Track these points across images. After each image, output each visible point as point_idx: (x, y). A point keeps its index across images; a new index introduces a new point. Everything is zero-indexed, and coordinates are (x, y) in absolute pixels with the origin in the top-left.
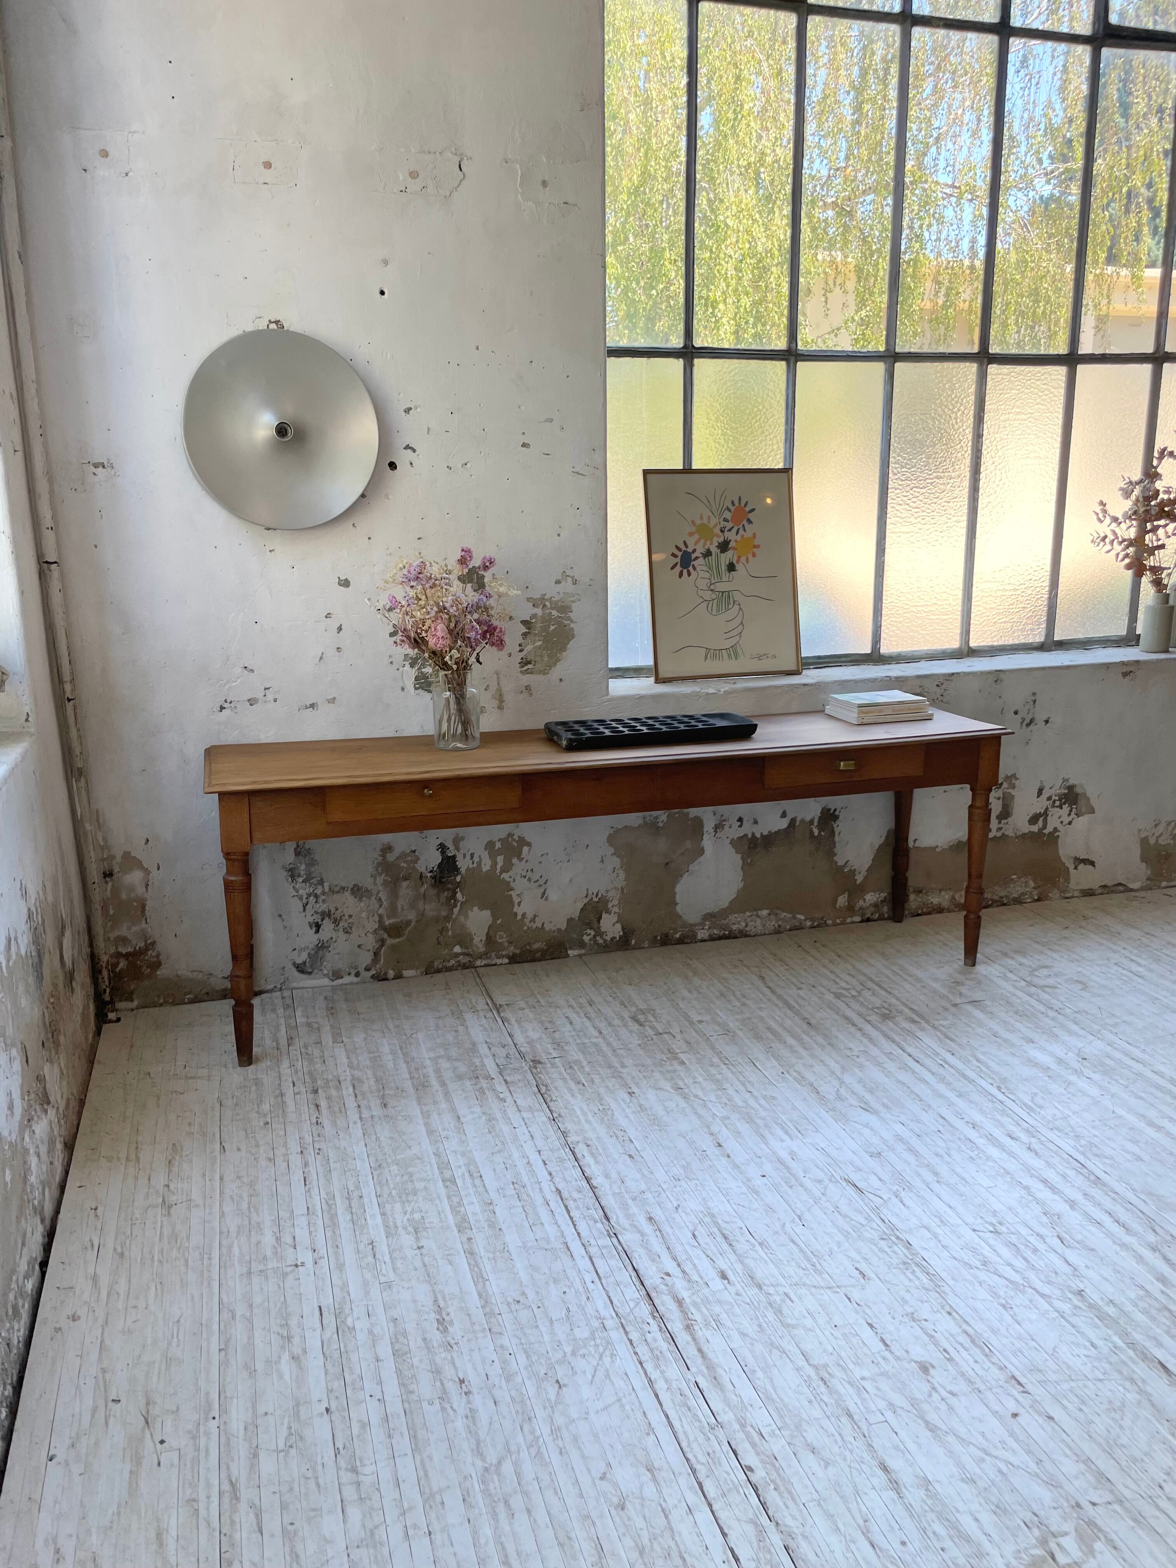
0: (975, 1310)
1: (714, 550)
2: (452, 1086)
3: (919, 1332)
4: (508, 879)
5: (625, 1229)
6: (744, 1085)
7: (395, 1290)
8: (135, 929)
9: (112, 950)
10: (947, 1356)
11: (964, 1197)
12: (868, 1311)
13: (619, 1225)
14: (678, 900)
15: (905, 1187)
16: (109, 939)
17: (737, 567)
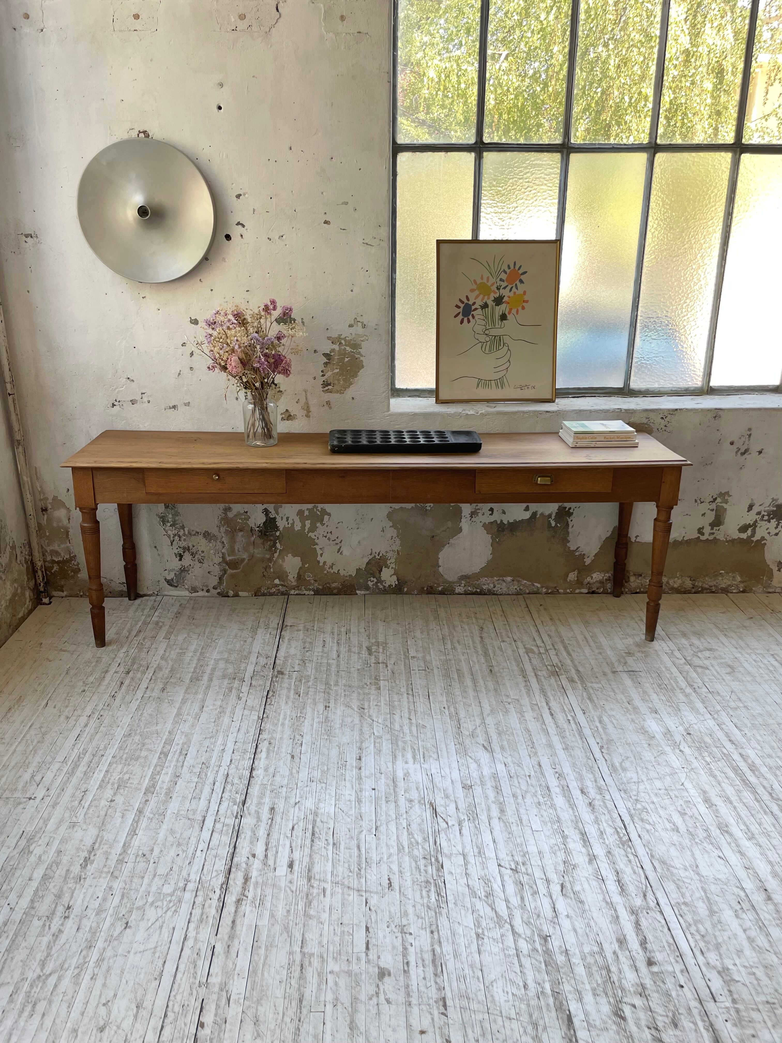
0: (454, 934)
1: (490, 303)
2: (216, 682)
3: (398, 943)
4: (314, 537)
5: (250, 814)
6: (410, 713)
7: (75, 829)
8: (62, 546)
9: (49, 558)
10: (406, 968)
11: (510, 835)
12: (373, 916)
13: (248, 810)
14: (440, 564)
15: (471, 818)
16: (46, 552)
17: (509, 317)
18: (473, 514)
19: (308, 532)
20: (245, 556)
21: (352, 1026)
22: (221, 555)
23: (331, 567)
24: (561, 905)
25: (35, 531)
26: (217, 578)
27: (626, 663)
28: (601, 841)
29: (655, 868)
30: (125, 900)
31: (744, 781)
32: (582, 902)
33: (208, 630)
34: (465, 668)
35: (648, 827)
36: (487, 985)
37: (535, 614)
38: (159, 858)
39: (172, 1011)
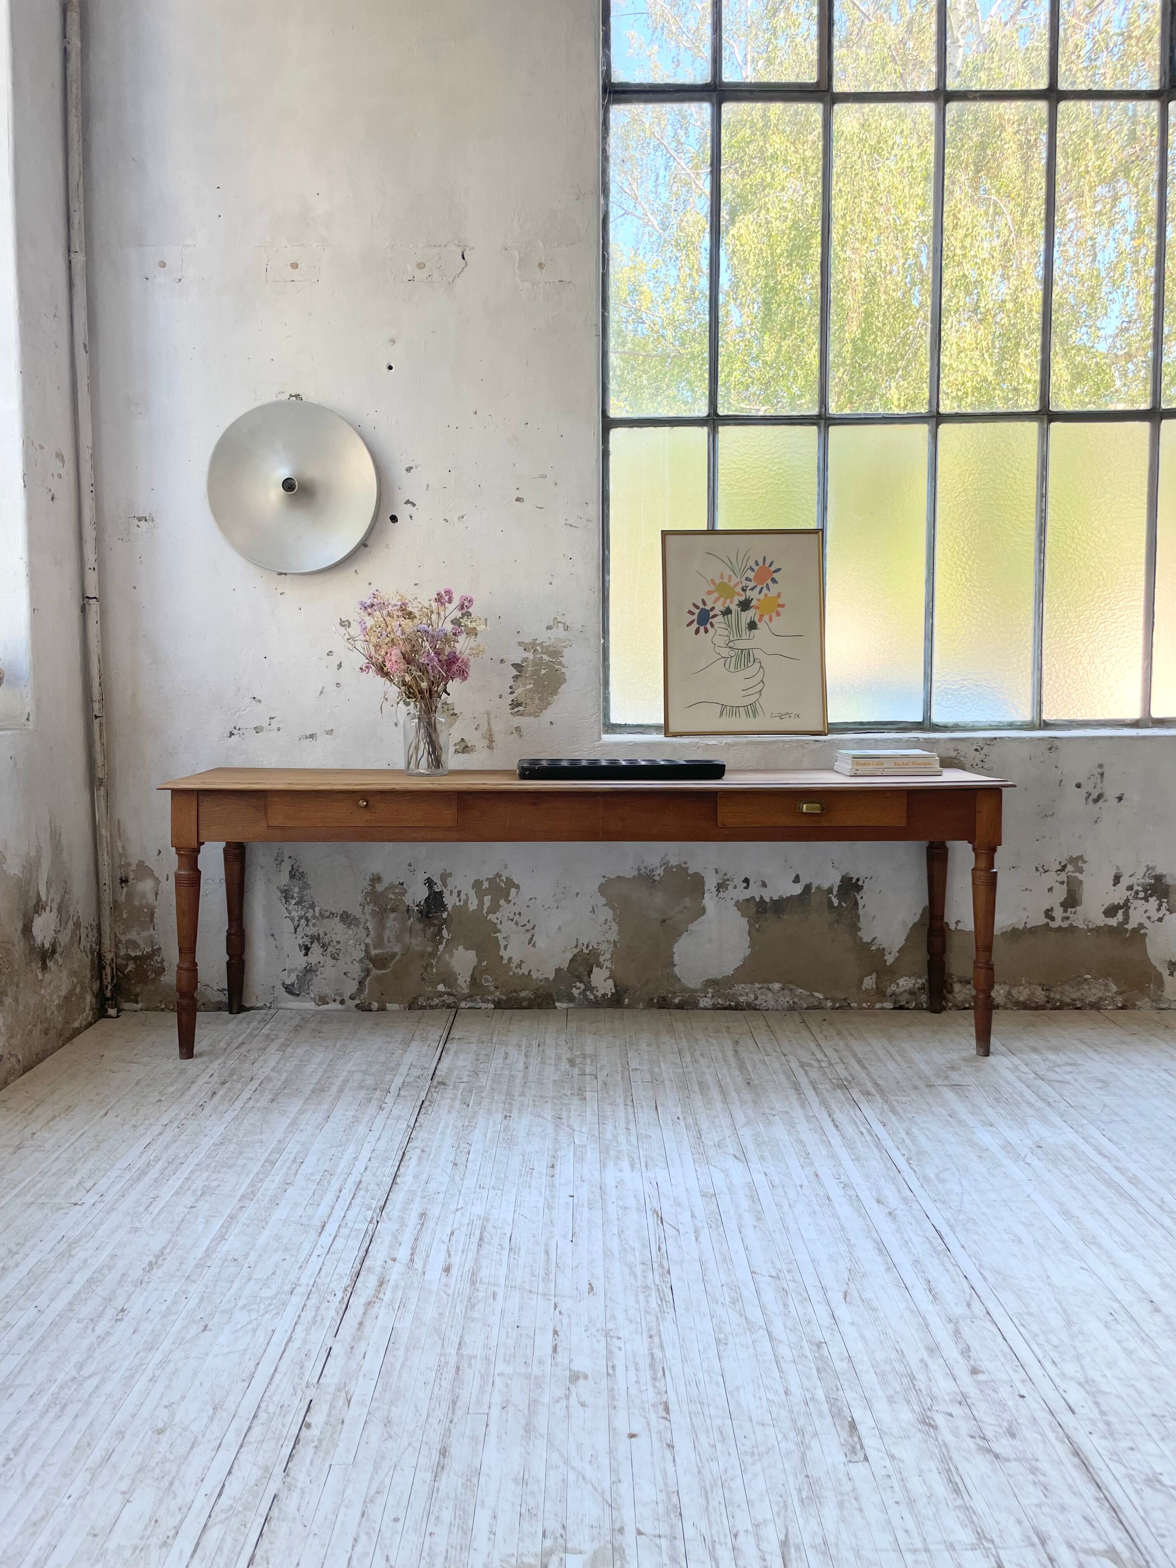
0: (683, 1339)
2: (347, 1093)
3: (601, 1347)
4: (495, 921)
5: (390, 1220)
6: (628, 1123)
7: (137, 1234)
8: (144, 934)
9: (122, 952)
10: (611, 1371)
11: (771, 1243)
12: (565, 1320)
13: (388, 1214)
14: (676, 961)
15: (713, 1225)
16: (120, 941)
17: (759, 625)
18: (721, 887)
19: (488, 913)
20: (397, 949)
21: (529, 1429)
22: (363, 947)
23: (519, 966)
24: (843, 1312)
25: (108, 908)
26: (356, 982)
27: (947, 1077)
28: (905, 1250)
29: (985, 1279)
30: (205, 1303)
31: (1120, 1193)
32: (873, 1309)
33: (339, 1044)
34: (710, 1080)
36: (730, 1389)
37: (815, 1030)
38: (256, 1263)
39: (266, 1411)
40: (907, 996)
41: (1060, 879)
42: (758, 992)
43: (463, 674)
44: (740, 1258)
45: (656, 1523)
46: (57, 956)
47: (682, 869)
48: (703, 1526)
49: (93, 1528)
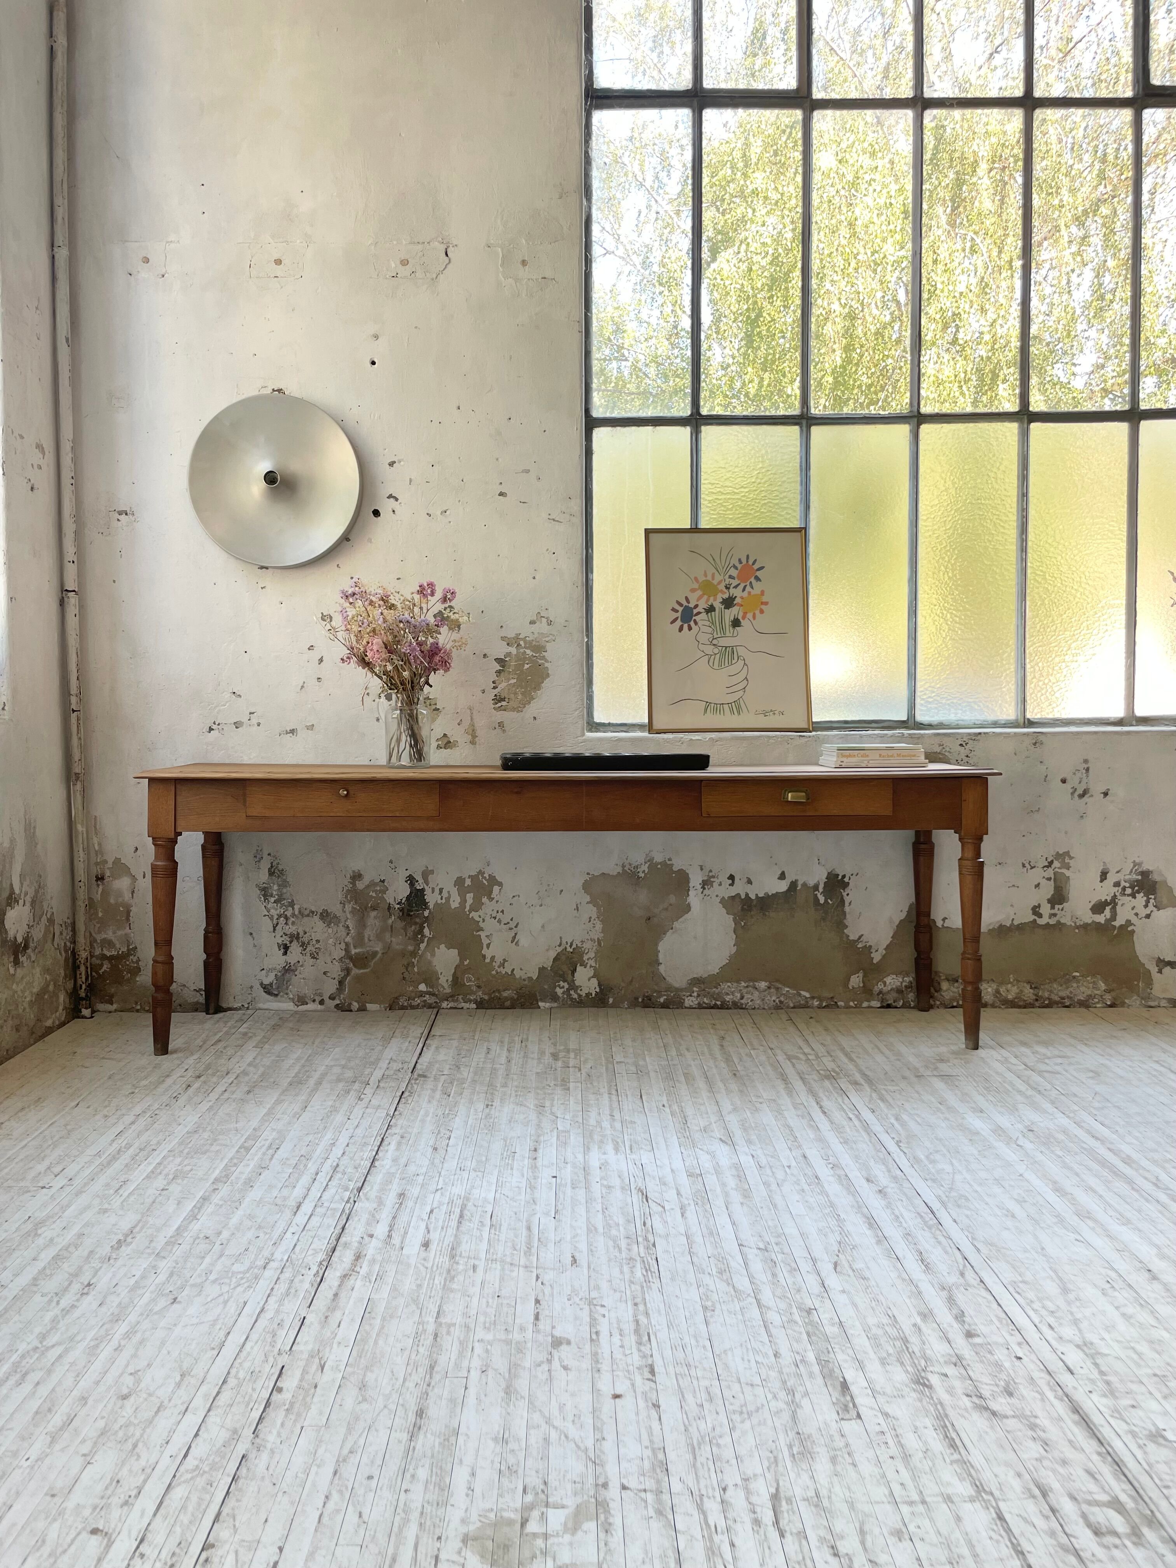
0: (669, 1307)
1: (717, 605)
3: (585, 1315)
4: (477, 919)
5: (367, 1199)
7: (106, 1215)
8: (119, 933)
9: (98, 952)
10: (594, 1337)
12: (547, 1290)
13: (366, 1195)
14: (661, 960)
16: (95, 941)
17: (743, 622)
18: (706, 884)
19: (470, 912)
20: (378, 948)
21: (509, 1391)
22: (343, 946)
23: (502, 965)
24: (833, 1281)
25: (83, 906)
26: (336, 982)
27: (936, 1069)
28: (896, 1224)
29: (978, 1250)
30: (175, 1277)
31: (1114, 1173)
32: (864, 1279)
33: (317, 1041)
34: (695, 1071)
35: (968, 1213)
36: (718, 1353)
37: (802, 1026)
38: (229, 1241)
39: (236, 1377)
40: (895, 995)
41: (1047, 875)
42: (745, 991)
43: (445, 664)
44: (727, 1232)
45: (642, 1479)
46: (29, 951)
47: (666, 866)
48: (691, 1481)
49: (51, 1488)
